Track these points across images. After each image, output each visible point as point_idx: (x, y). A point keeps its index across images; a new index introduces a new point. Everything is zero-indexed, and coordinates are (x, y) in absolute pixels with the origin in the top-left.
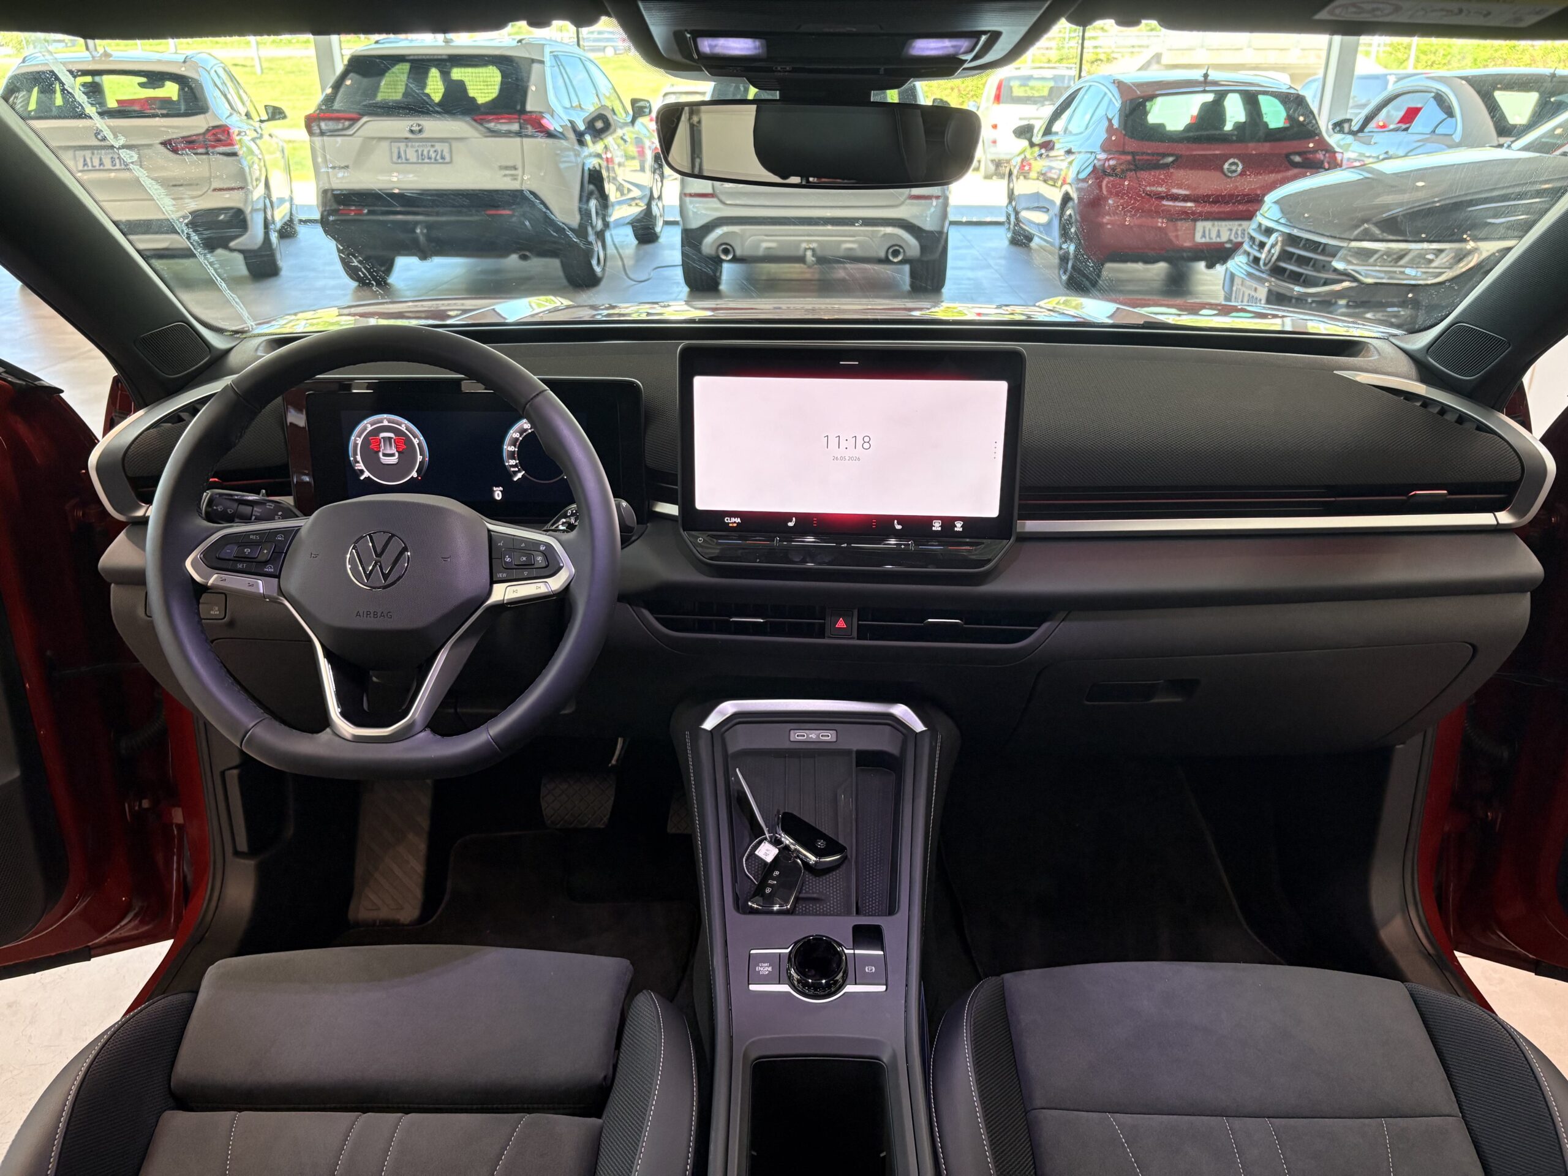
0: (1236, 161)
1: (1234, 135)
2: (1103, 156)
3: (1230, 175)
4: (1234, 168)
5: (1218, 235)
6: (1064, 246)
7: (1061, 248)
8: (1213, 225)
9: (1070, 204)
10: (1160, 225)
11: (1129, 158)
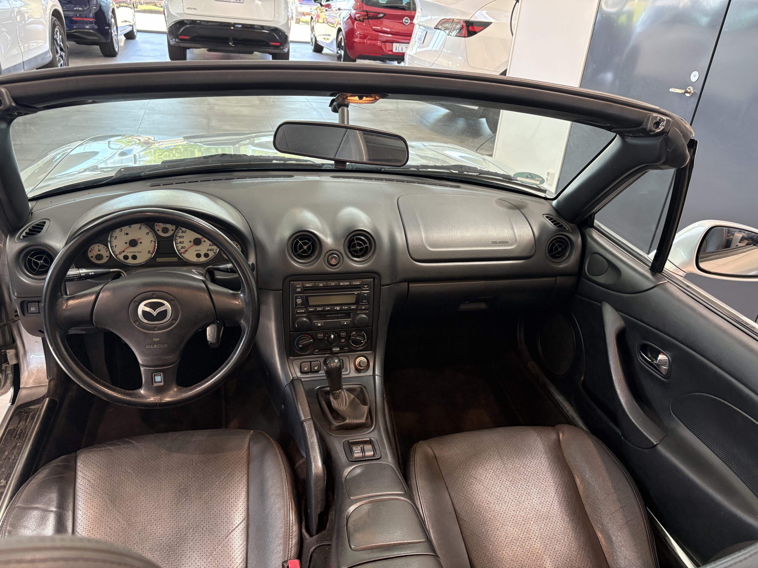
0: (408, 18)
1: (406, 7)
2: (354, 12)
3: (405, 24)
4: (407, 21)
5: (402, 50)
6: (339, 52)
7: (338, 53)
8: (400, 45)
9: (341, 33)
10: (379, 44)
11: (366, 13)
